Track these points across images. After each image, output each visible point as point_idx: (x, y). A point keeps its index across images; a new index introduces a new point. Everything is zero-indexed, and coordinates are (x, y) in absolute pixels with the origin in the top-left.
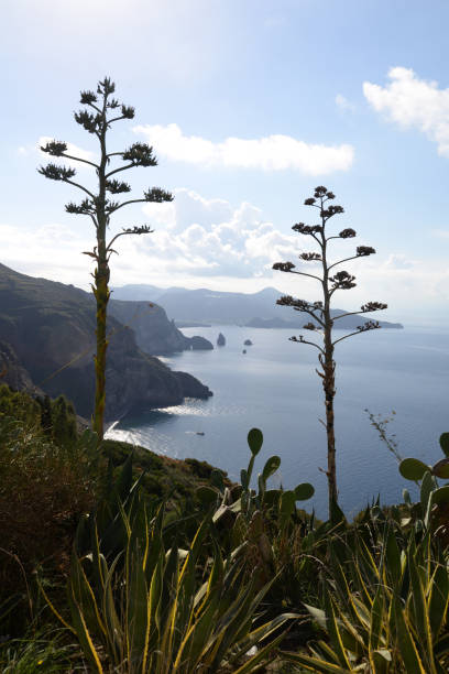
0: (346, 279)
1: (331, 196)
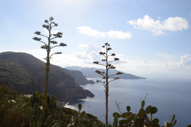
0: (111, 66)
1: (109, 45)
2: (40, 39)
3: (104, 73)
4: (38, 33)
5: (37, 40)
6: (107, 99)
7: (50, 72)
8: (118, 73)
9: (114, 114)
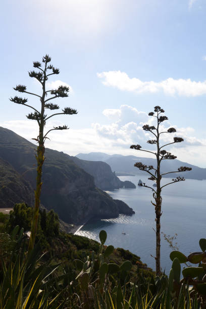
0: (166, 154)
1: (162, 111)
2: (25, 101)
3: (151, 168)
4: (21, 89)
5: (20, 103)
6: (158, 222)
7: (46, 165)
8: (181, 167)
9: (171, 253)
